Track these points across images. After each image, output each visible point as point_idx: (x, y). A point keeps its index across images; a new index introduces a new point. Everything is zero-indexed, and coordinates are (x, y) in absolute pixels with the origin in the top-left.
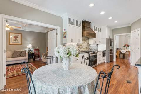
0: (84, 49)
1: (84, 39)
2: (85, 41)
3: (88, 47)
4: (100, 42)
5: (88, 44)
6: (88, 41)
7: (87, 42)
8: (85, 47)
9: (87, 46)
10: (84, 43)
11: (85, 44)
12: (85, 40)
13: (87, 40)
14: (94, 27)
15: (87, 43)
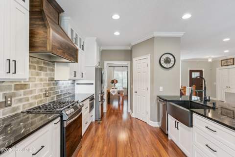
0: (36, 97)
1: (38, 63)
2: (41, 69)
3: (51, 89)
4: (83, 73)
5: (52, 79)
6: (53, 70)
7: (48, 72)
8: (41, 90)
9: (47, 88)
10: (38, 74)
11: (41, 80)
12: (42, 65)
13: (49, 65)
14: (72, 31)
15: (46, 75)
